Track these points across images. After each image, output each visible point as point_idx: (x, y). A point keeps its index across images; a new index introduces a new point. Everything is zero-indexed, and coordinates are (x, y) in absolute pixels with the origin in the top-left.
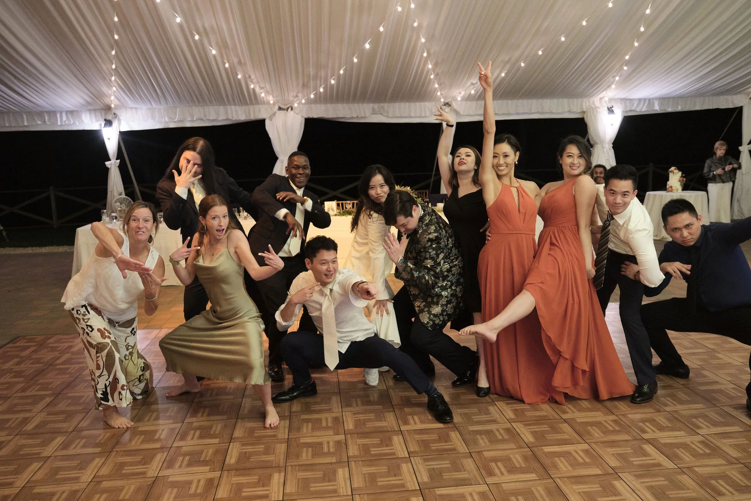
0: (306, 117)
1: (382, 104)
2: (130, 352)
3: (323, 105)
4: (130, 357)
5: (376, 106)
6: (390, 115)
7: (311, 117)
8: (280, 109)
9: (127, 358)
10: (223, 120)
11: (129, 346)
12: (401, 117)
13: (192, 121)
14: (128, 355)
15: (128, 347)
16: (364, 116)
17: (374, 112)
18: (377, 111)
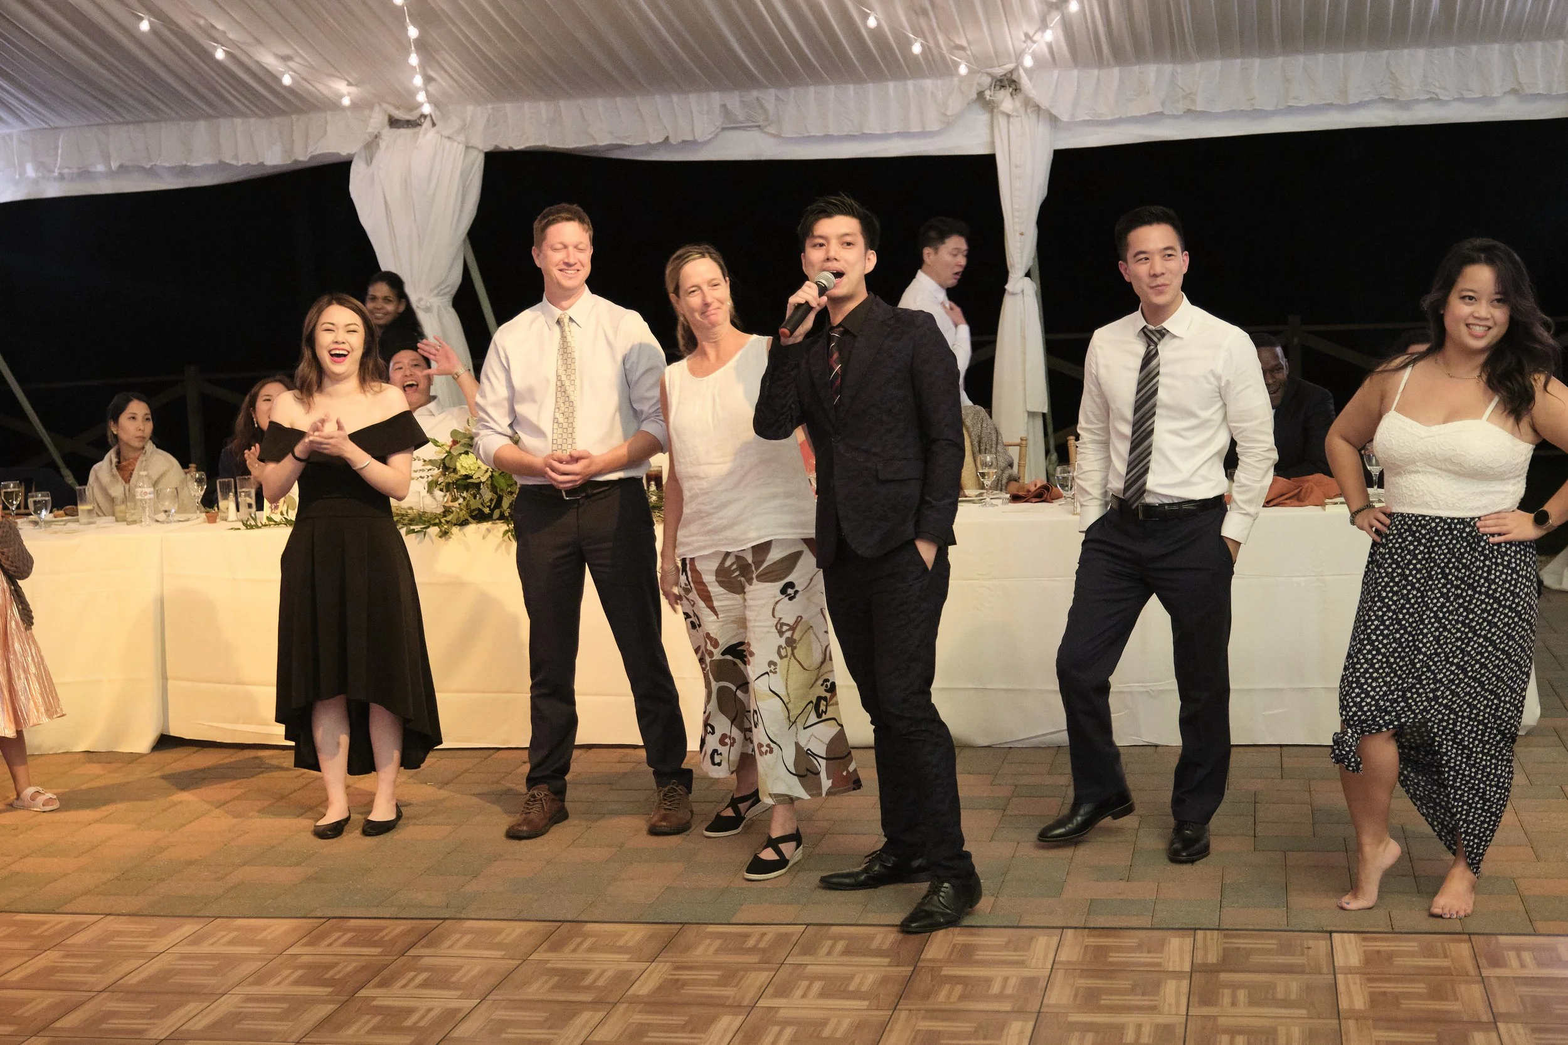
0: (489, 148)
1: (755, 93)
2: (788, 638)
3: (542, 104)
4: (789, 649)
5: (733, 100)
6: (788, 131)
7: (505, 147)
8: (394, 123)
9: (783, 653)
10: (207, 168)
11: (783, 624)
12: (828, 138)
13: (111, 174)
14: (784, 645)
15: (781, 627)
16: (690, 138)
17: (731, 124)
18: (741, 118)
